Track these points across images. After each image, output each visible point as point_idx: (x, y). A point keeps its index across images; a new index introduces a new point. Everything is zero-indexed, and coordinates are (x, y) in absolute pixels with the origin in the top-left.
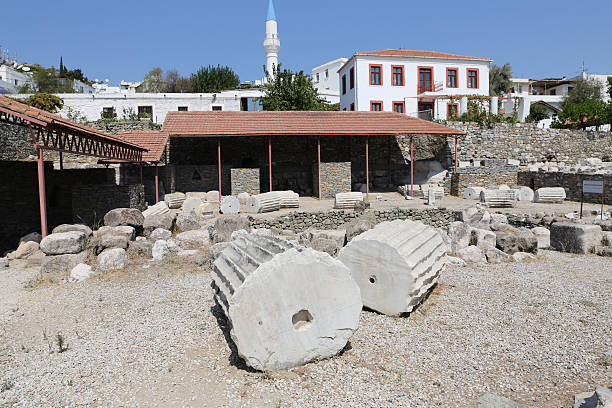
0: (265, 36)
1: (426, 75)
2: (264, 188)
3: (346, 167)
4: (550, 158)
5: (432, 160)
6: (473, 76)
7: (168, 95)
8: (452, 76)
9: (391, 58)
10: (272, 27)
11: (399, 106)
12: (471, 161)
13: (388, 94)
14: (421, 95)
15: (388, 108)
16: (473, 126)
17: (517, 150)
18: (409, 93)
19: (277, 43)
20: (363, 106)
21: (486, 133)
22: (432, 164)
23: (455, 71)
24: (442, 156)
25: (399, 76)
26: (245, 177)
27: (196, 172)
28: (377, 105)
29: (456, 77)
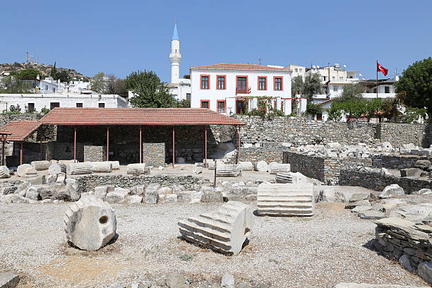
1: (242, 81)
3: (162, 146)
5: (229, 142)
6: (279, 83)
8: (263, 81)
9: (215, 70)
10: (176, 45)
11: (222, 104)
12: (254, 144)
13: (213, 95)
15: (213, 107)
16: (257, 119)
17: (292, 136)
18: (230, 94)
19: (179, 56)
20: (196, 104)
21: (266, 123)
22: (228, 145)
23: (265, 78)
24: (235, 141)
25: (222, 82)
28: (205, 104)
29: (265, 82)
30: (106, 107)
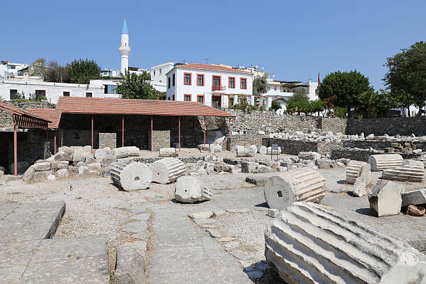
0: (120, 44)
1: (217, 80)
2: (119, 145)
3: (168, 133)
4: (281, 131)
5: (217, 130)
6: (244, 82)
7: (57, 84)
8: (232, 81)
9: (197, 70)
10: (125, 38)
11: (201, 98)
12: (239, 131)
13: (194, 90)
14: (214, 92)
15: (194, 99)
16: (240, 112)
17: (264, 126)
18: (207, 91)
19: (128, 49)
20: (180, 98)
21: (247, 116)
22: (217, 132)
23: (234, 79)
24: (223, 128)
25: (201, 80)
26: (108, 138)
27: (77, 134)
28: (188, 97)
29: (234, 82)
30: (93, 96)
